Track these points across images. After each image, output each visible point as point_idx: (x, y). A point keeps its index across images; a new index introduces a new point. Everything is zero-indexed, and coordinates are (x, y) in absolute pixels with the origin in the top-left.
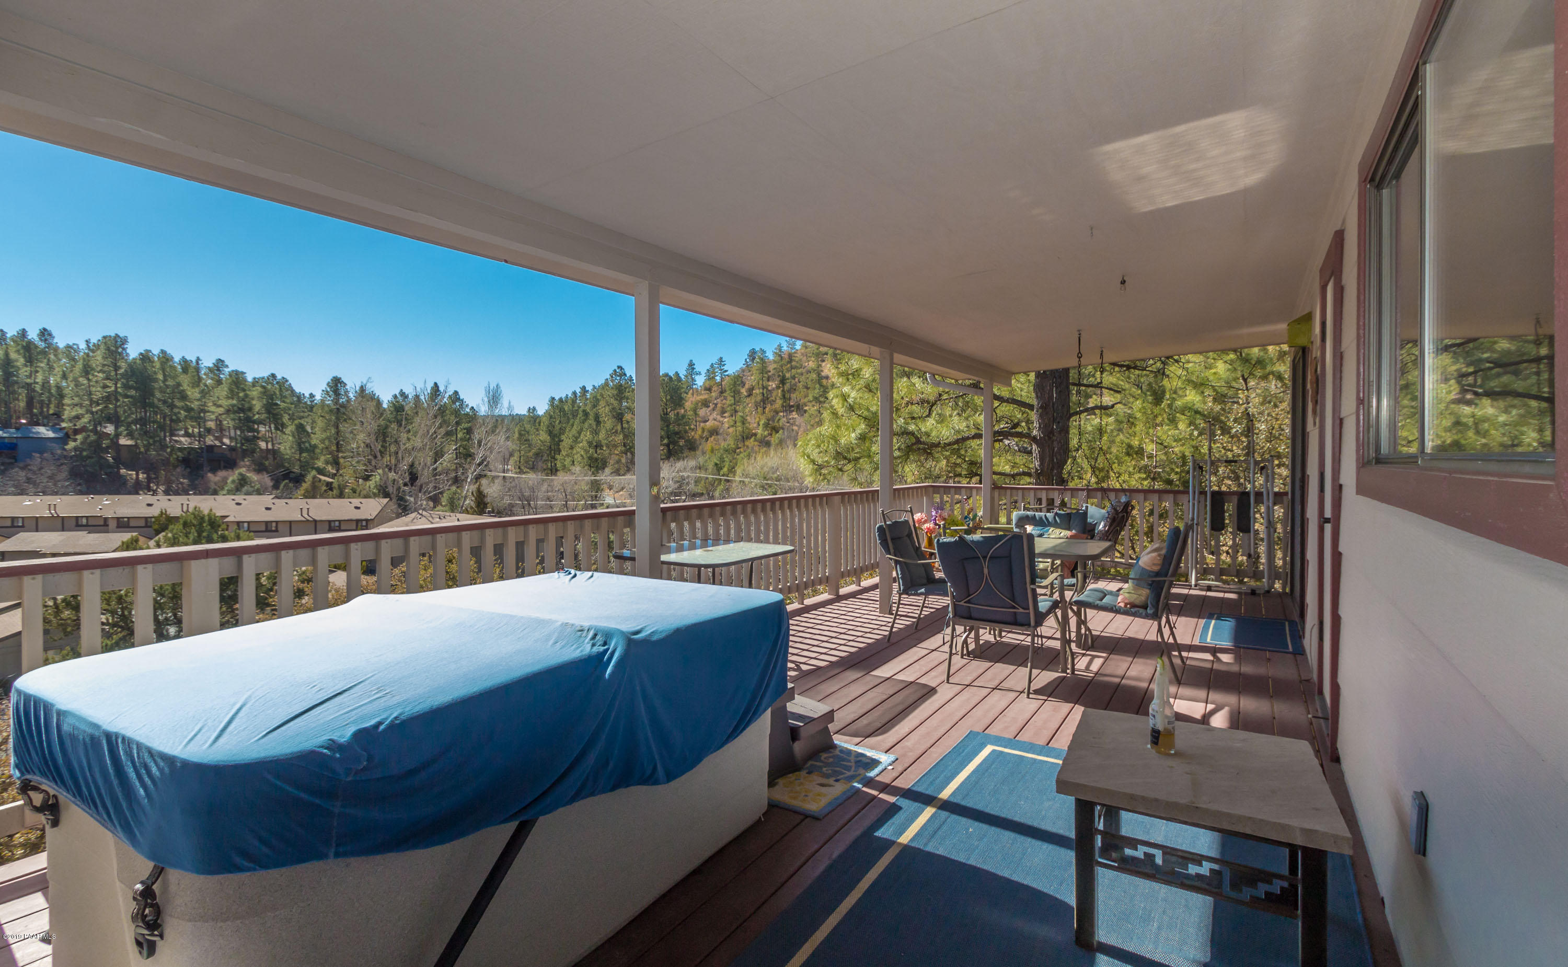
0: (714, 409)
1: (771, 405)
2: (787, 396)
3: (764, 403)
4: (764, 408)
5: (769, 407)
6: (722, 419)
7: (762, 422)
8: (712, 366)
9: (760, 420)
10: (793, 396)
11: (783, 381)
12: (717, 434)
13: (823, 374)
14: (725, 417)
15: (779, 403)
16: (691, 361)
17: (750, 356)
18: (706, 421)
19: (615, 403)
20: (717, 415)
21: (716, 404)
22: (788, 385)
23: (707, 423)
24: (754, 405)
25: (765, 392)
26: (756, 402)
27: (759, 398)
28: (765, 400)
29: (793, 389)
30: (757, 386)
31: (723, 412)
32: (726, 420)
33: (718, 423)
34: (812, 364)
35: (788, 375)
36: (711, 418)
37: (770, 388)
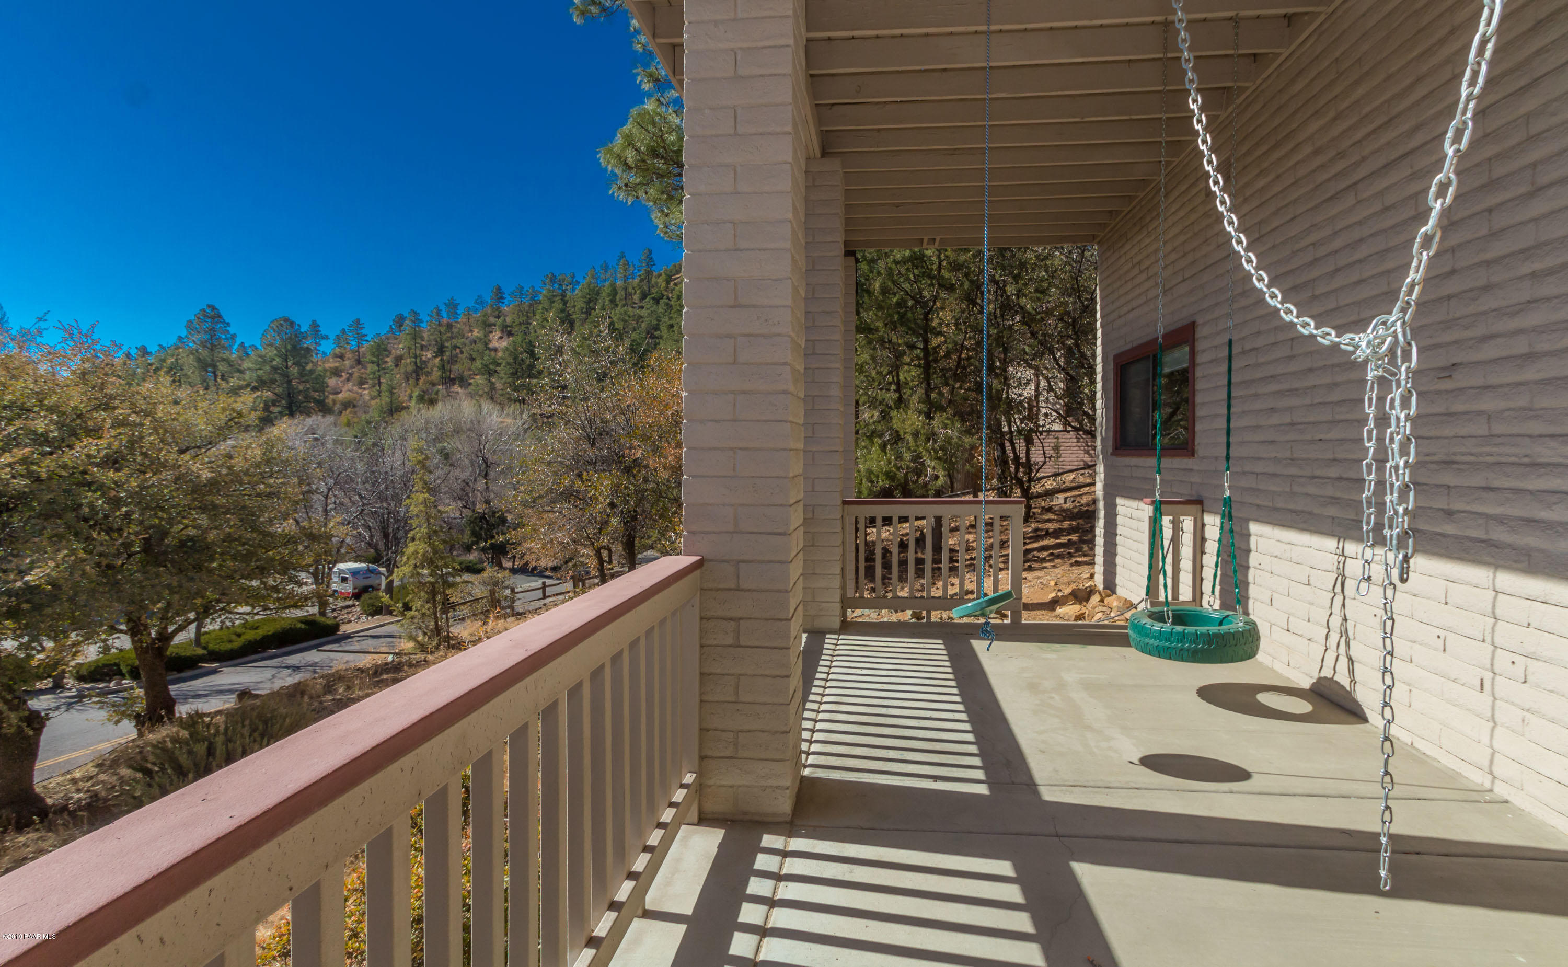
0: (348, 380)
1: (427, 376)
2: (447, 367)
3: (418, 375)
4: (418, 380)
5: (423, 378)
6: (360, 391)
7: (416, 394)
8: (343, 331)
9: (412, 392)
10: (455, 368)
11: (441, 351)
12: (354, 406)
13: (491, 346)
14: (364, 389)
15: (436, 374)
16: (314, 321)
17: (397, 322)
18: (337, 393)
19: (204, 353)
20: (354, 385)
21: (351, 375)
22: (447, 354)
23: (340, 396)
24: (403, 376)
25: (418, 360)
26: (406, 372)
27: (410, 368)
28: (419, 370)
29: (453, 360)
30: (406, 355)
31: (361, 382)
32: (366, 392)
33: (355, 395)
34: (476, 333)
35: (448, 344)
36: (344, 390)
37: (424, 358)
